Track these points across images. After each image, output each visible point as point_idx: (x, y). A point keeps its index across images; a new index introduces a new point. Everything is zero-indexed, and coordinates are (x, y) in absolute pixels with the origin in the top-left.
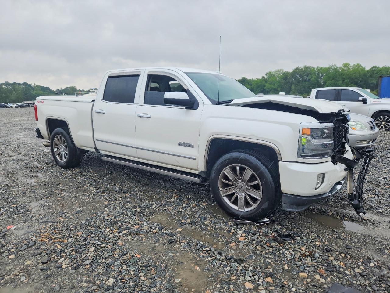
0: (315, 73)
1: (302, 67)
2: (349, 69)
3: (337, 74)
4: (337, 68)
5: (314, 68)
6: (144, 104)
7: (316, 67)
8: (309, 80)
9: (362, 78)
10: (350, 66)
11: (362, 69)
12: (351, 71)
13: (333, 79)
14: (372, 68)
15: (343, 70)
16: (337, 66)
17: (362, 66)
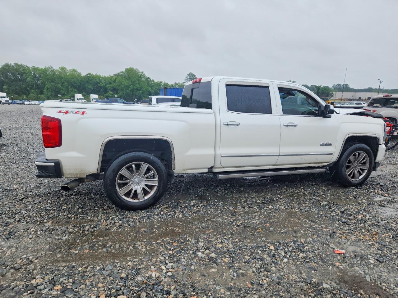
0: (30, 72)
1: (13, 64)
2: (66, 73)
3: (55, 76)
4: (54, 69)
5: (28, 68)
6: (283, 114)
7: (31, 67)
8: (25, 80)
9: (80, 83)
10: (67, 70)
11: (78, 74)
12: (69, 75)
13: (52, 81)
14: (87, 75)
15: (60, 73)
16: (54, 68)
17: (78, 72)
